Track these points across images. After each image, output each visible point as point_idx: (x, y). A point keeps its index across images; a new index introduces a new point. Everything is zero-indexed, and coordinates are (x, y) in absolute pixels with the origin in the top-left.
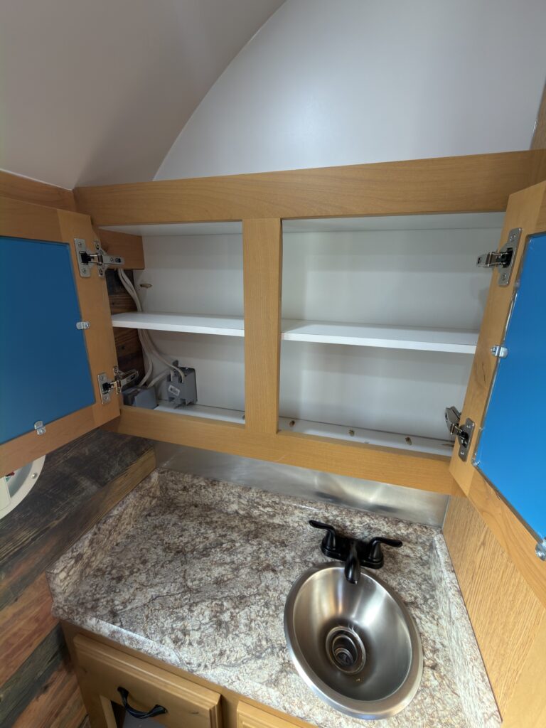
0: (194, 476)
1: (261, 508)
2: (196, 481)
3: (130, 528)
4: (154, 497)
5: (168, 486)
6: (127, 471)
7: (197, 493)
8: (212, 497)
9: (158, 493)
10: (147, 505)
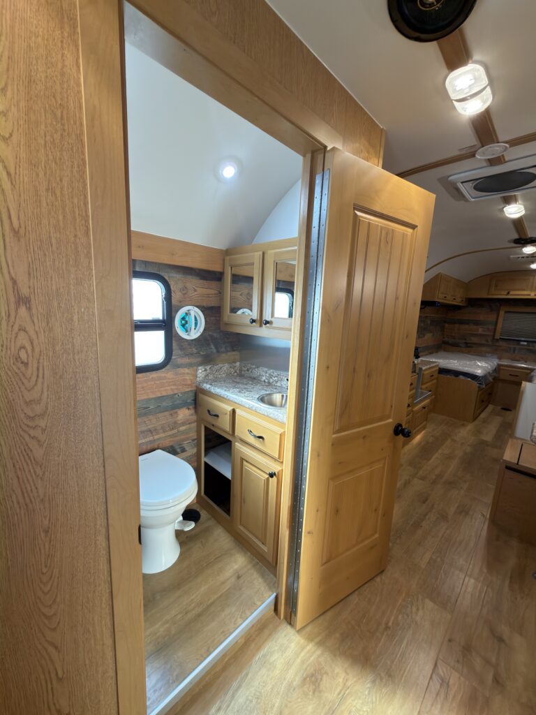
0: (252, 365)
3: (224, 375)
4: (236, 372)
5: (242, 369)
6: (227, 353)
7: (252, 372)
8: (257, 373)
9: (238, 372)
10: (232, 373)
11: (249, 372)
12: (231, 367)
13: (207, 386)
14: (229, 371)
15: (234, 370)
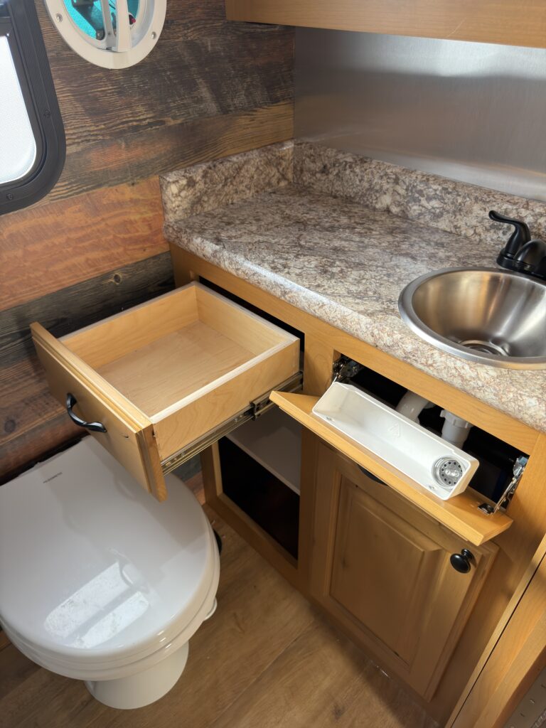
0: (339, 151)
1: (424, 202)
2: (340, 156)
3: (249, 194)
4: (284, 177)
5: (304, 165)
6: (254, 113)
7: (339, 177)
8: (358, 183)
9: (290, 175)
10: (274, 181)
11: (331, 177)
12: (269, 163)
13: (205, 247)
14: (263, 176)
15: (279, 172)
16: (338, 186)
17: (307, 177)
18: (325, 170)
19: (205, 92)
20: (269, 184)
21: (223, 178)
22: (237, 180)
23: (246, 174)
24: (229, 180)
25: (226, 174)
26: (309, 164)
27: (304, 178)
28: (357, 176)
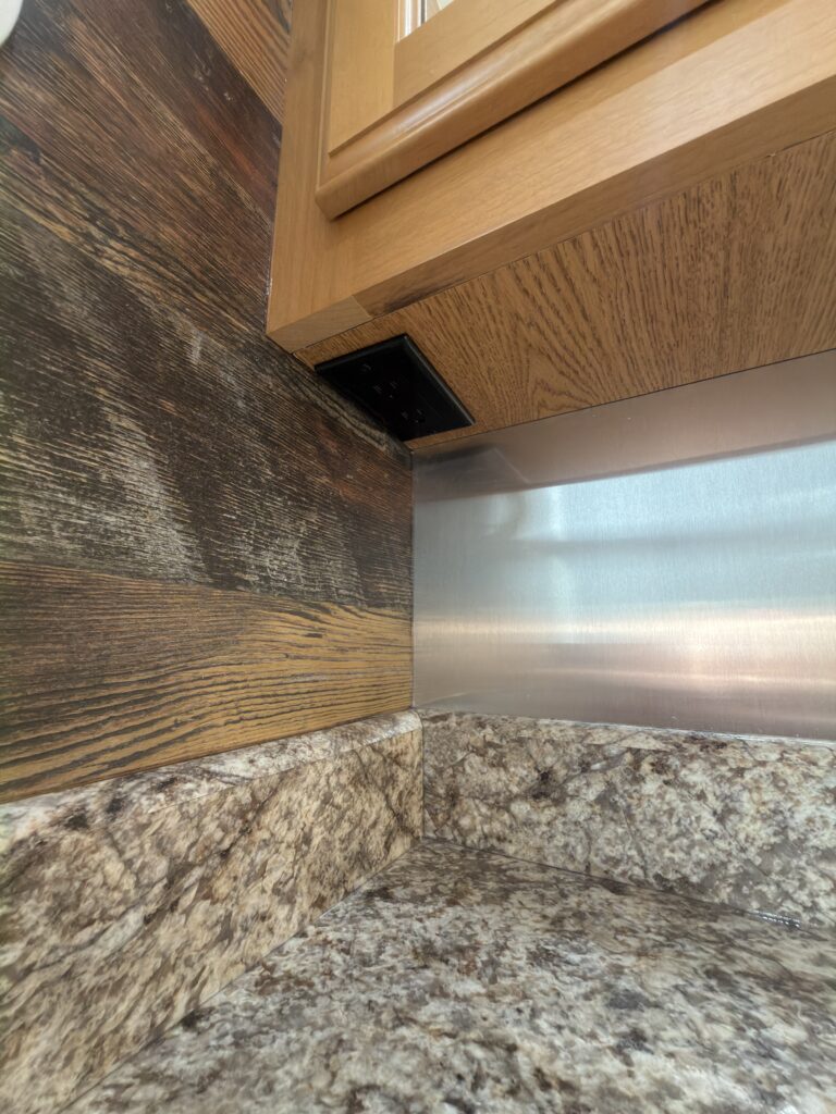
2: (602, 735)
4: (401, 823)
5: (461, 779)
6: (322, 616)
7: (614, 807)
8: (710, 823)
9: (415, 817)
10: (376, 841)
11: (575, 809)
14: (346, 827)
15: (389, 806)
16: (611, 842)
17: (474, 819)
18: (545, 788)
19: (140, 472)
20: (361, 859)
21: (161, 867)
22: (240, 865)
23: (281, 830)
24: (197, 873)
25: (182, 845)
26: (477, 772)
27: (465, 822)
28: (701, 796)
